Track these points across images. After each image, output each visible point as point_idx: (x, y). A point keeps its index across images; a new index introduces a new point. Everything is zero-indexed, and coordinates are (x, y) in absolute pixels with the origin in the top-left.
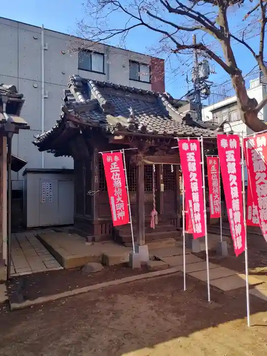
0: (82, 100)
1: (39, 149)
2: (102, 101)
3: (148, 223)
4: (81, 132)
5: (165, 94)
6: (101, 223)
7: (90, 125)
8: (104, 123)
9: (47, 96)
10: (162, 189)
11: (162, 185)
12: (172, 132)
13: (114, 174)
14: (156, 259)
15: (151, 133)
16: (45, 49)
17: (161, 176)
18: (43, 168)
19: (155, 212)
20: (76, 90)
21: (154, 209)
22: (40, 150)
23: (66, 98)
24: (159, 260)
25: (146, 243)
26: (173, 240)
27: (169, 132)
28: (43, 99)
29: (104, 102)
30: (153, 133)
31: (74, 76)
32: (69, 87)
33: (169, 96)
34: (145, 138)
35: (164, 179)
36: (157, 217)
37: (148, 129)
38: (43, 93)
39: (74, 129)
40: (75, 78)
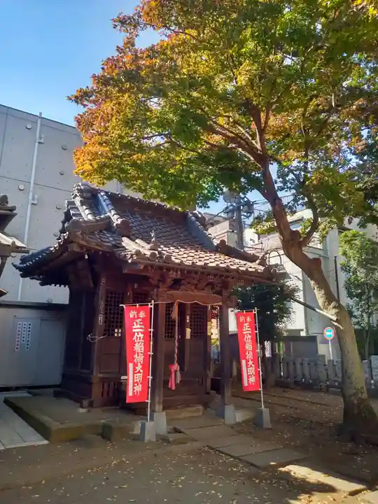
0: (90, 217)
1: (21, 274)
2: (116, 220)
3: (166, 382)
4: (86, 257)
5: (196, 213)
6: (103, 380)
7: (99, 248)
8: (118, 247)
9: (35, 202)
10: (188, 336)
11: (188, 331)
12: (203, 264)
13: (136, 334)
14: (177, 431)
15: (176, 264)
16: (39, 143)
17: (188, 318)
18: (19, 300)
19: (176, 367)
20: (82, 203)
21: (175, 362)
22: (23, 276)
23: (68, 211)
24: (180, 432)
25: (164, 409)
26: (201, 407)
27: (199, 263)
28: (29, 206)
29: (119, 221)
30: (179, 264)
31: (80, 184)
32: (74, 198)
33: (200, 216)
34: (168, 269)
35: (191, 322)
36: (178, 374)
37: (173, 258)
38: (30, 197)
39: (77, 252)
40: (82, 187)
